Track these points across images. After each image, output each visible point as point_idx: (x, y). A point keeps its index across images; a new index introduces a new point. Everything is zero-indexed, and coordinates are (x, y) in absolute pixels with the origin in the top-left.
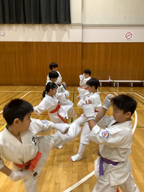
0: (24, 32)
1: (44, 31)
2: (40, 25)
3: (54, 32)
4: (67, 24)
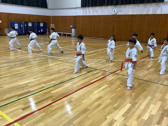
0: (133, 9)
1: (145, 8)
2: (143, 4)
3: (152, 8)
4: (161, 2)
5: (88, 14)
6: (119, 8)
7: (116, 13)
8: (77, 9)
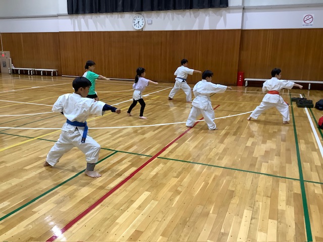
0: (173, 19)
1: (196, 17)
2: (191, 10)
3: (207, 18)
4: (224, 7)
5: (84, 29)
6: (147, 17)
7: (142, 26)
8: (59, 17)
